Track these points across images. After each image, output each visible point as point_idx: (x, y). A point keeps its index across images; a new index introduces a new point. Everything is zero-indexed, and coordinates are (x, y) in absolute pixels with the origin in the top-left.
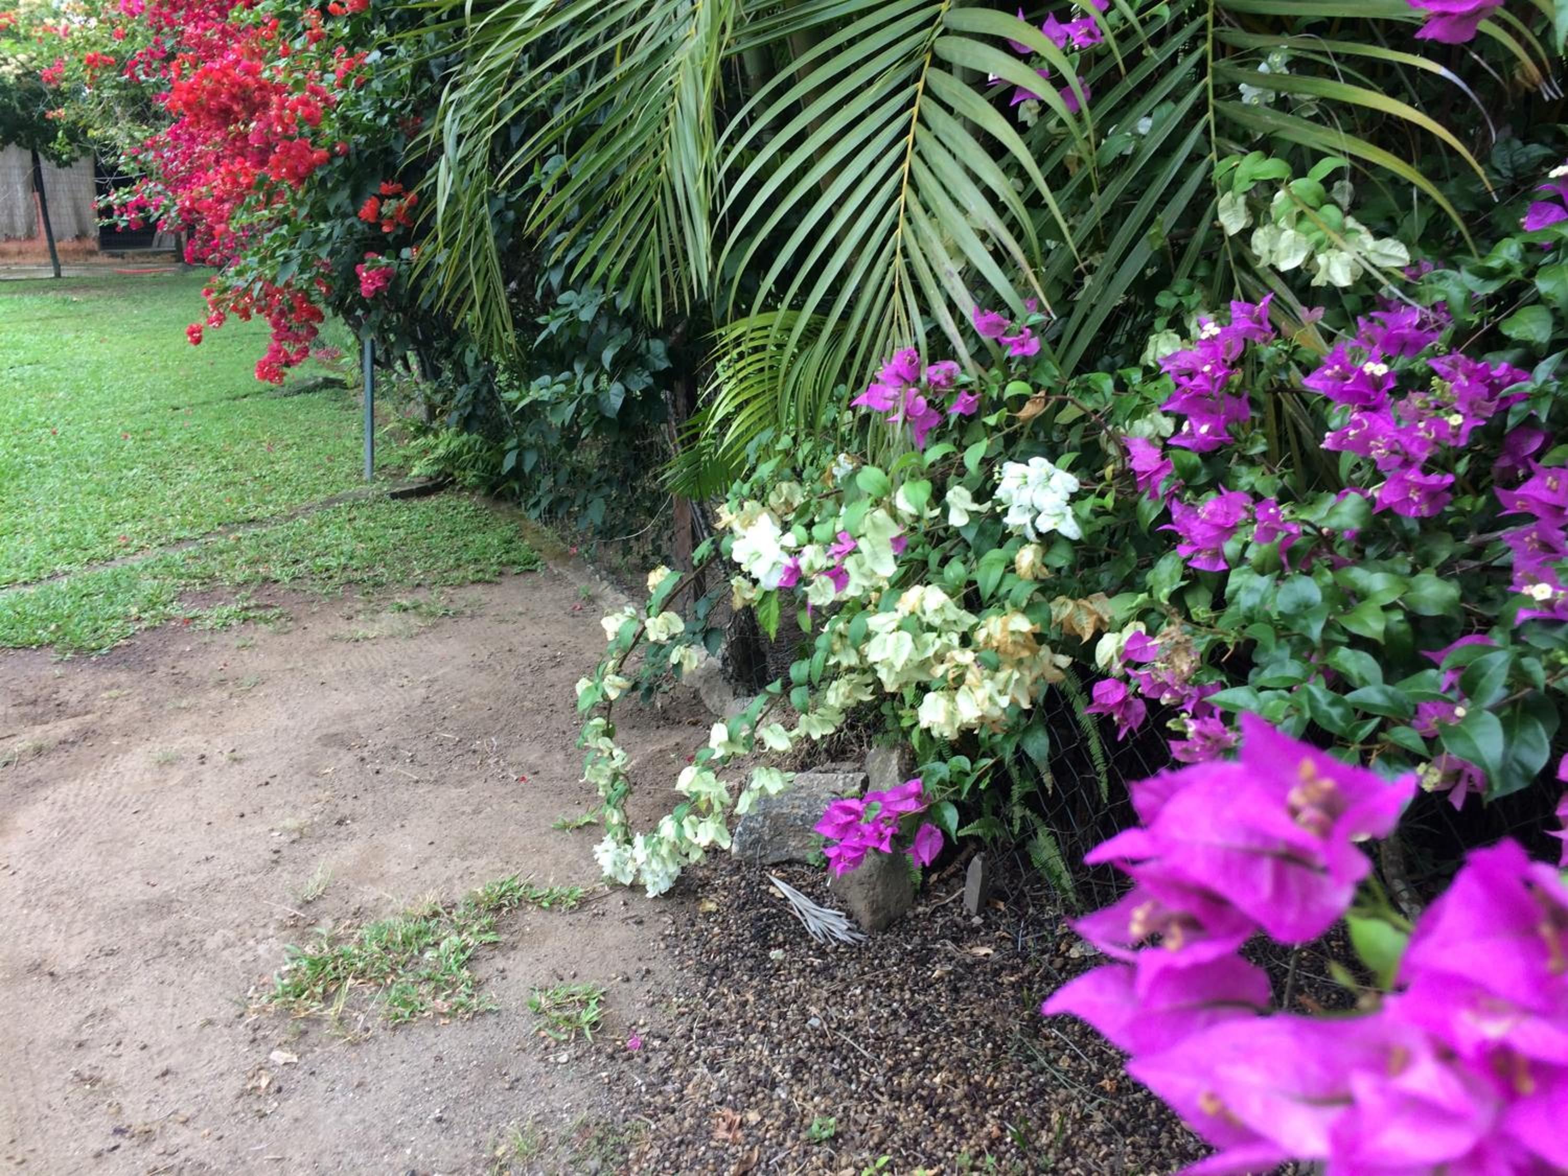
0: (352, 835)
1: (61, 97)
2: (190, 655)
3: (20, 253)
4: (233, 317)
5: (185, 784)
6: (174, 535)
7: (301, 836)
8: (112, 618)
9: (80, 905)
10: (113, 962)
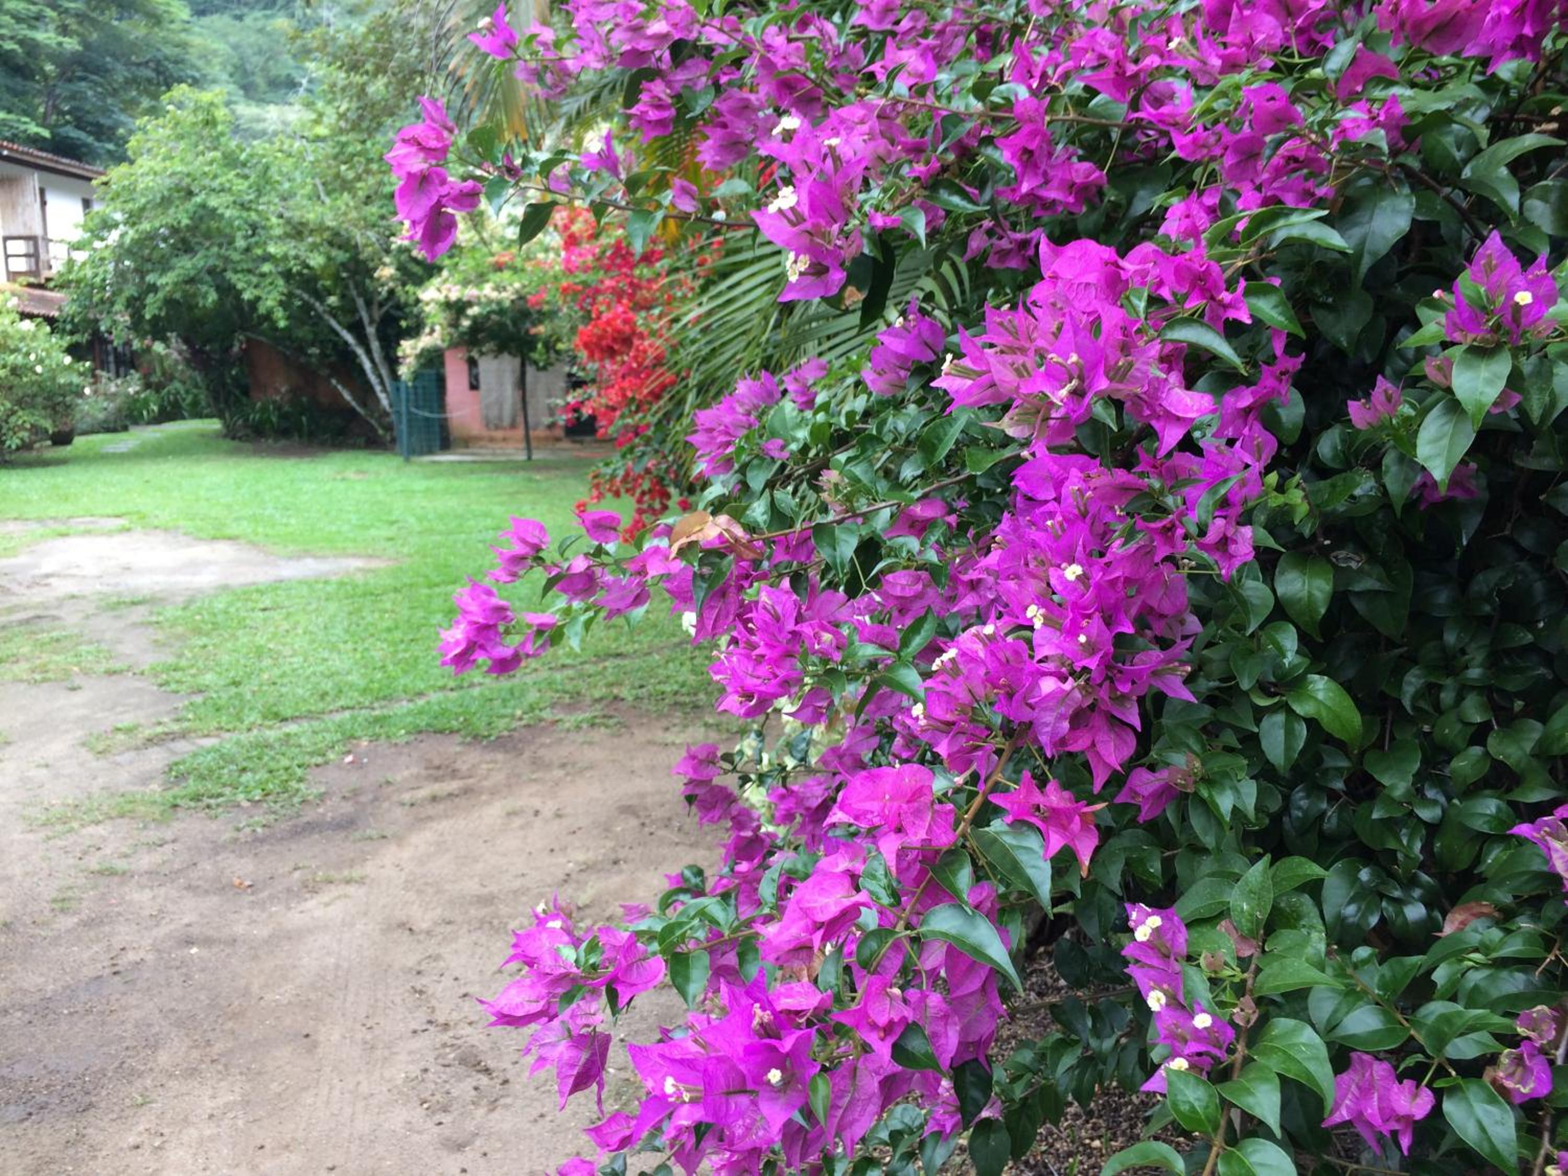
0: (621, 871)
1: (542, 317)
2: (549, 746)
3: (505, 439)
4: (609, 496)
5: (522, 828)
6: (561, 662)
7: (587, 868)
8: (503, 716)
9: (438, 892)
10: (449, 928)
